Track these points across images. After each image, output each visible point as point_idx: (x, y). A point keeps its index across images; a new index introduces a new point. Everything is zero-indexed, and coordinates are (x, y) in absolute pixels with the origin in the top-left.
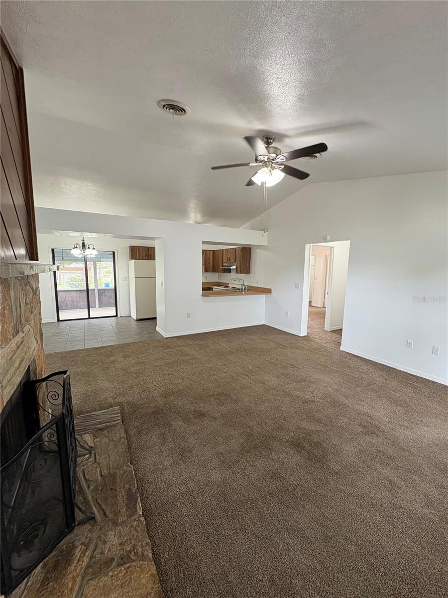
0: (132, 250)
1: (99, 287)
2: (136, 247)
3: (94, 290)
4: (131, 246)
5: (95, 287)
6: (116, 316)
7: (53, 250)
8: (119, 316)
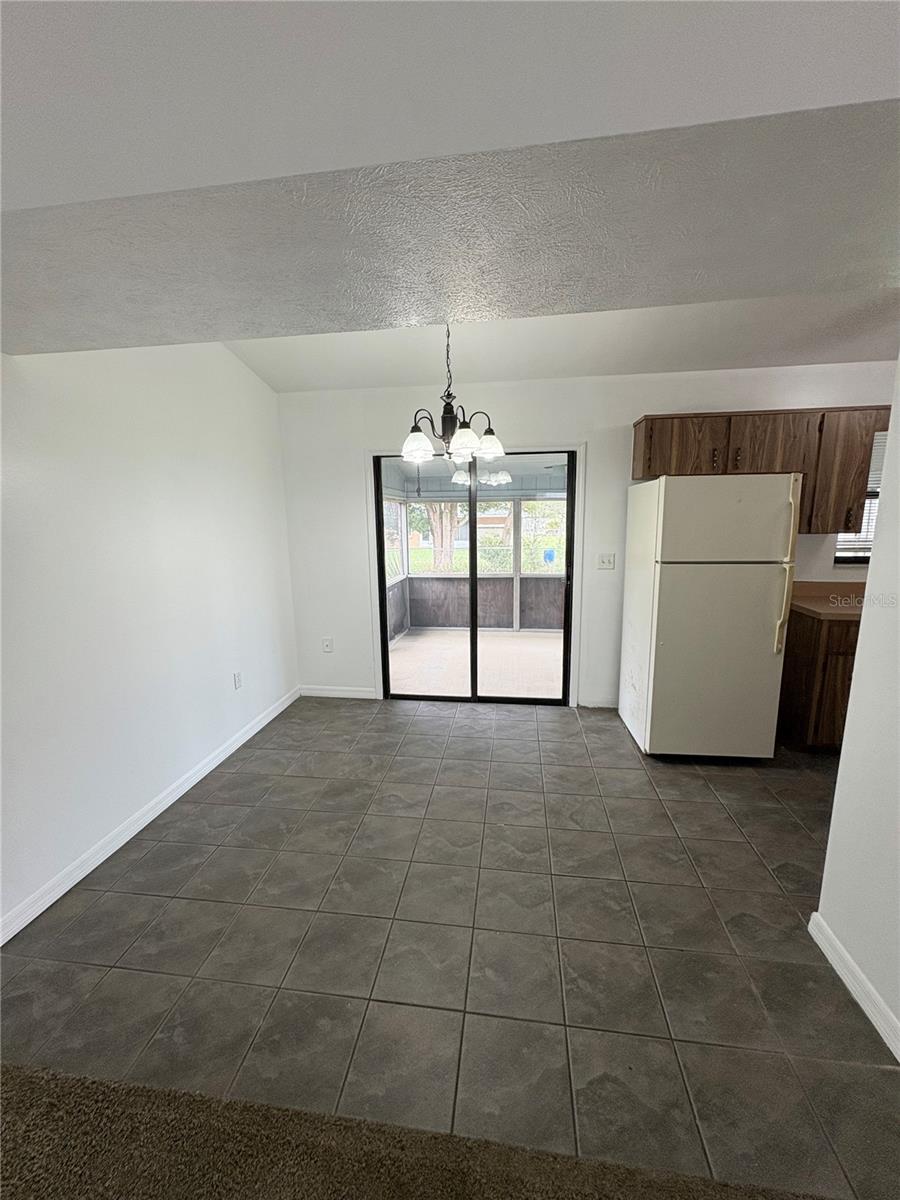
0: (649, 437)
1: (527, 571)
2: (672, 418)
3: (512, 579)
4: (647, 419)
5: (515, 570)
6: (564, 701)
7: (377, 461)
8: (573, 703)
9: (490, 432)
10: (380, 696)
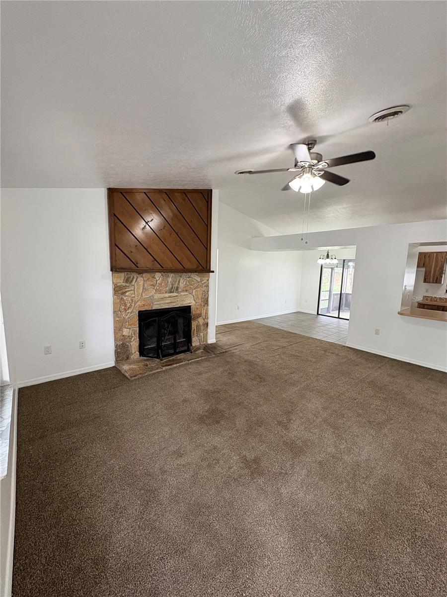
9: (335, 258)
10: (316, 314)
